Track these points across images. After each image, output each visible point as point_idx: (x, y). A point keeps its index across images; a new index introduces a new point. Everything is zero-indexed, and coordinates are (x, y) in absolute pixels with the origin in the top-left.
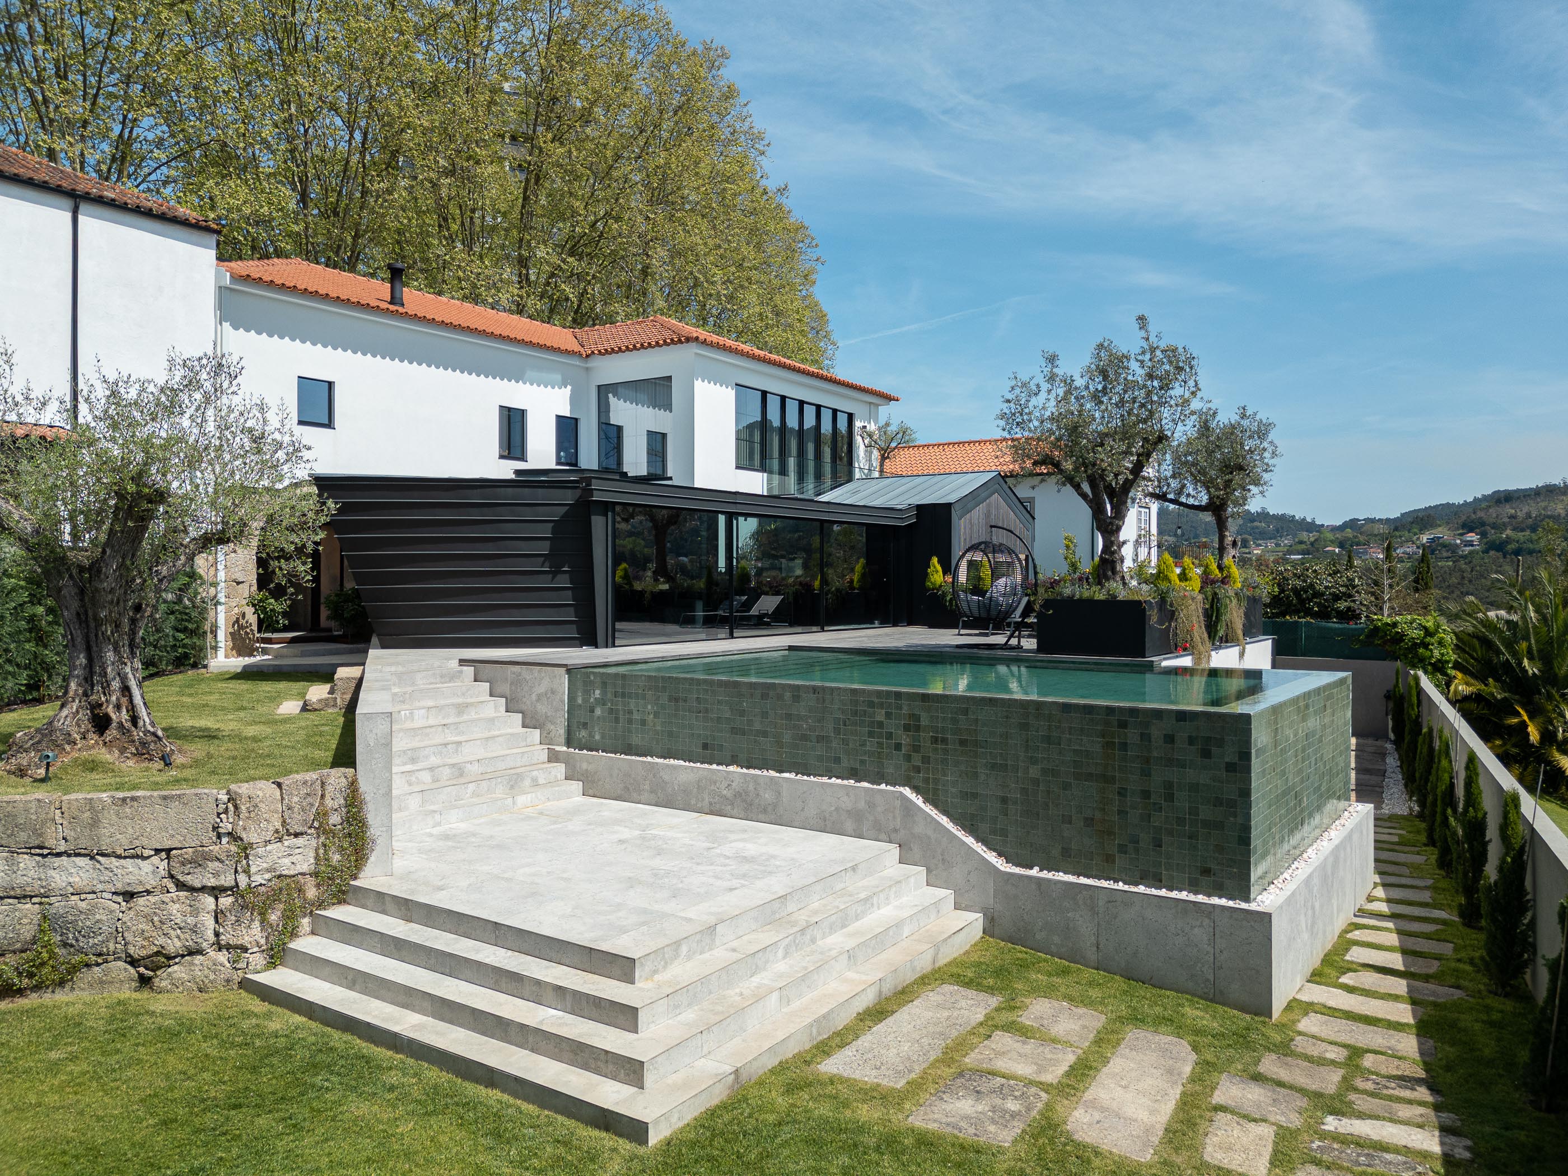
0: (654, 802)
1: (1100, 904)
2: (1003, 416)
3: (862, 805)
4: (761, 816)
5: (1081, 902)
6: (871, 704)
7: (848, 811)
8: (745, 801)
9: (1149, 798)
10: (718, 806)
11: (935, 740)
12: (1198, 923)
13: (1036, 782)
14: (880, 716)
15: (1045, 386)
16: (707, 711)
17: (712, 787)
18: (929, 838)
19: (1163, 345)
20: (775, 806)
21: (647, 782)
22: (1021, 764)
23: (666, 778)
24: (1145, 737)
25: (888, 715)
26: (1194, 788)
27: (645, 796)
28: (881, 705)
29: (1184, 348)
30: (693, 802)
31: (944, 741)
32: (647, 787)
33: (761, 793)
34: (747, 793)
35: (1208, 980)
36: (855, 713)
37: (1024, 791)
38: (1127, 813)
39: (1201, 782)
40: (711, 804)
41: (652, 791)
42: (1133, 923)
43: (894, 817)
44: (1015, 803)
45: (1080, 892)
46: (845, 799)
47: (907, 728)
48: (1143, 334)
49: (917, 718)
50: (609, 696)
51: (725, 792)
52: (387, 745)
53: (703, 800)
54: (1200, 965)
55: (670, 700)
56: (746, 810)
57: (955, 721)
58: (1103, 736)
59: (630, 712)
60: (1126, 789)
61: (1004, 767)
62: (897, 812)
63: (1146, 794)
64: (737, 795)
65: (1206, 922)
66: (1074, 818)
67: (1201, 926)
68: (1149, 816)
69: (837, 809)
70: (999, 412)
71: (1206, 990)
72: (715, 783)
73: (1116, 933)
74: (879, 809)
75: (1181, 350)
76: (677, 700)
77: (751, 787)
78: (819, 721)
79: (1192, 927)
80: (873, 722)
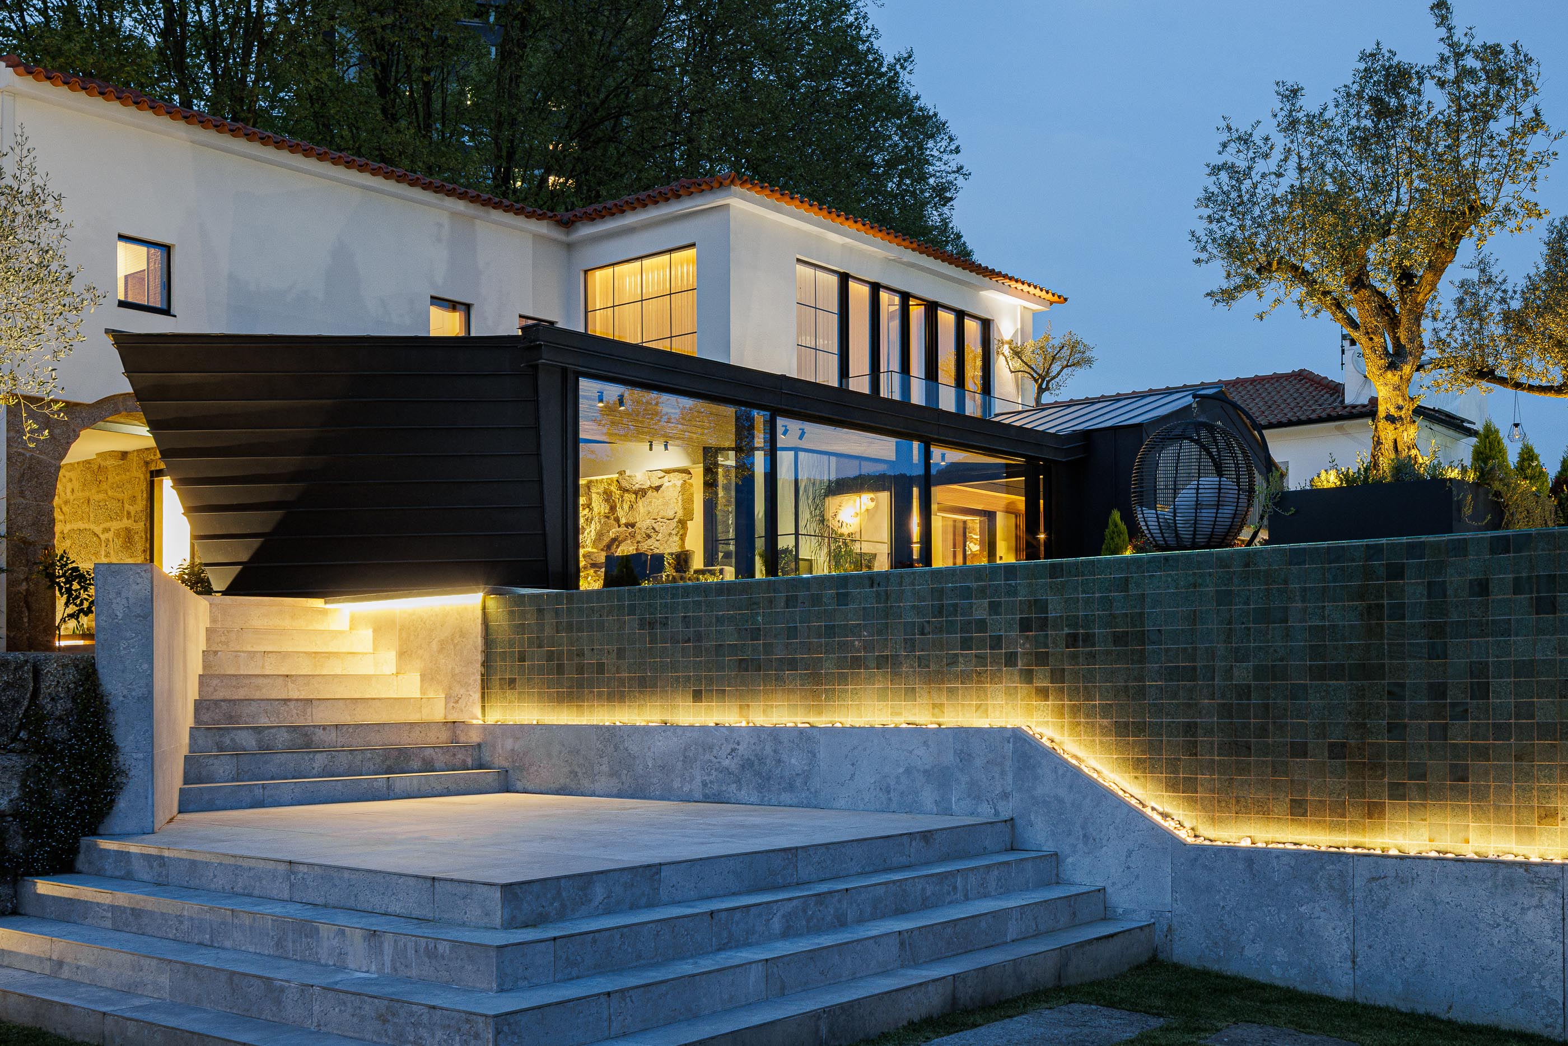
0: (615, 791)
1: (1357, 885)
2: (1209, 198)
3: (949, 758)
4: (786, 797)
5: (1323, 885)
6: (966, 593)
7: (925, 771)
8: (758, 774)
9: (1444, 696)
10: (715, 787)
11: (1073, 640)
12: (1535, 901)
13: (1244, 692)
14: (980, 610)
15: (1280, 140)
16: (699, 637)
17: (707, 757)
18: (1061, 801)
19: (1476, 44)
20: (807, 777)
21: (605, 760)
22: (1219, 664)
23: (634, 749)
24: (1436, 590)
25: (994, 608)
26: (1525, 669)
27: (603, 783)
28: (982, 592)
29: (1515, 46)
30: (676, 784)
31: (1088, 639)
32: (605, 768)
33: (785, 757)
34: (761, 760)
35: (1553, 1002)
36: (940, 611)
37: (1226, 710)
38: (1405, 726)
39: (1539, 657)
40: (705, 784)
41: (614, 774)
42: (1416, 913)
43: (1003, 773)
44: (1209, 731)
45: (1322, 868)
46: (921, 751)
47: (1025, 625)
48: (1443, 32)
49: (1041, 606)
50: (548, 631)
51: (726, 763)
52: (145, 617)
53: (692, 779)
54: (1537, 976)
55: (642, 626)
56: (760, 788)
57: (1107, 603)
58: (1361, 597)
59: (581, 654)
60: (1402, 686)
61: (1191, 674)
62: (1008, 763)
63: (1438, 691)
64: (747, 764)
65: (1549, 896)
66: (1310, 746)
67: (1540, 906)
68: (1445, 728)
69: (908, 771)
70: (1202, 195)
71: (1549, 1020)
72: (711, 748)
73: (1386, 933)
74: (978, 762)
75: (1508, 50)
76: (652, 625)
77: (768, 750)
78: (880, 633)
79: (1524, 910)
80: (969, 622)
